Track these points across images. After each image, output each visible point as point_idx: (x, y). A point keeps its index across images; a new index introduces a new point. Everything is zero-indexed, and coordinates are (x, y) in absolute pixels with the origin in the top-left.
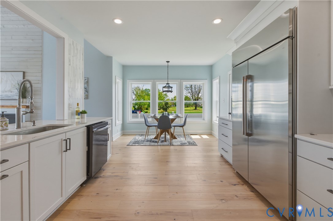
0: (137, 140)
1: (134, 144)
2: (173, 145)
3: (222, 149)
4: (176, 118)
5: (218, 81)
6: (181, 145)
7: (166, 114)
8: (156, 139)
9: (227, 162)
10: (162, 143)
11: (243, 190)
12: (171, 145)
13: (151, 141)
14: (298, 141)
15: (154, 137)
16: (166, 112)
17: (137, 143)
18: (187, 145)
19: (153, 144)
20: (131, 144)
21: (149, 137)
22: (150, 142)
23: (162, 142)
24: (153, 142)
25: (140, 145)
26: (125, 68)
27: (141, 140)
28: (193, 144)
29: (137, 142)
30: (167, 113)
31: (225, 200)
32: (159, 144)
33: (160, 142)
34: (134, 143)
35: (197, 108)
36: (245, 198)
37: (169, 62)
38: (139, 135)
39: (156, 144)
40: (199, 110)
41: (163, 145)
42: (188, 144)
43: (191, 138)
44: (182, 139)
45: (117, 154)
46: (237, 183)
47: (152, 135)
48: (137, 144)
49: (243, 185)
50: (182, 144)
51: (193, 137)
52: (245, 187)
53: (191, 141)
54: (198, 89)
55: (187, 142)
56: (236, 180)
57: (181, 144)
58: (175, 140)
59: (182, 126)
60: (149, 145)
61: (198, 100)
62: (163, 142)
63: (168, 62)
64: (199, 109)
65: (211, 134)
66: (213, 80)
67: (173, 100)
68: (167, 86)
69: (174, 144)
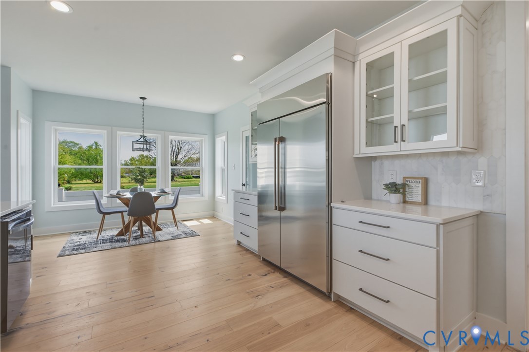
0: (78, 243)
1: (75, 252)
2: (159, 241)
3: (241, 233)
4: (160, 196)
5: (224, 138)
6: (173, 238)
7: (141, 189)
8: (123, 235)
9: (247, 250)
10: (137, 241)
11: (276, 278)
12: (155, 242)
13: (111, 240)
14: (333, 209)
15: (116, 232)
16: (141, 185)
17: (79, 248)
18: (184, 238)
19: (118, 244)
20: (67, 253)
21: (103, 234)
22: (112, 242)
23: (136, 238)
24: (118, 241)
25: (91, 251)
26: (36, 94)
27: (89, 243)
28: (191, 234)
29: (81, 247)
30: (142, 187)
31: (261, 295)
32: (131, 243)
33: (131, 239)
34: (73, 250)
35: (175, 179)
36: (281, 286)
37: (145, 99)
38: (80, 233)
39: (126, 244)
40: (179, 181)
41: (141, 243)
42: (184, 236)
43: (185, 226)
44: (173, 229)
45: (39, 276)
46: (268, 272)
47: (109, 229)
48: (83, 251)
49: (274, 272)
50: (175, 236)
51: (188, 223)
52: (278, 275)
53: (188, 231)
54: (177, 146)
55: (181, 233)
56: (266, 269)
57: (172, 236)
58: (160, 232)
59: (172, 209)
60: (111, 249)
61: (176, 165)
62: (138, 238)
63: (143, 98)
64: (177, 179)
65: (213, 217)
66: (216, 136)
67: (128, 165)
68: (142, 140)
69: (160, 239)
